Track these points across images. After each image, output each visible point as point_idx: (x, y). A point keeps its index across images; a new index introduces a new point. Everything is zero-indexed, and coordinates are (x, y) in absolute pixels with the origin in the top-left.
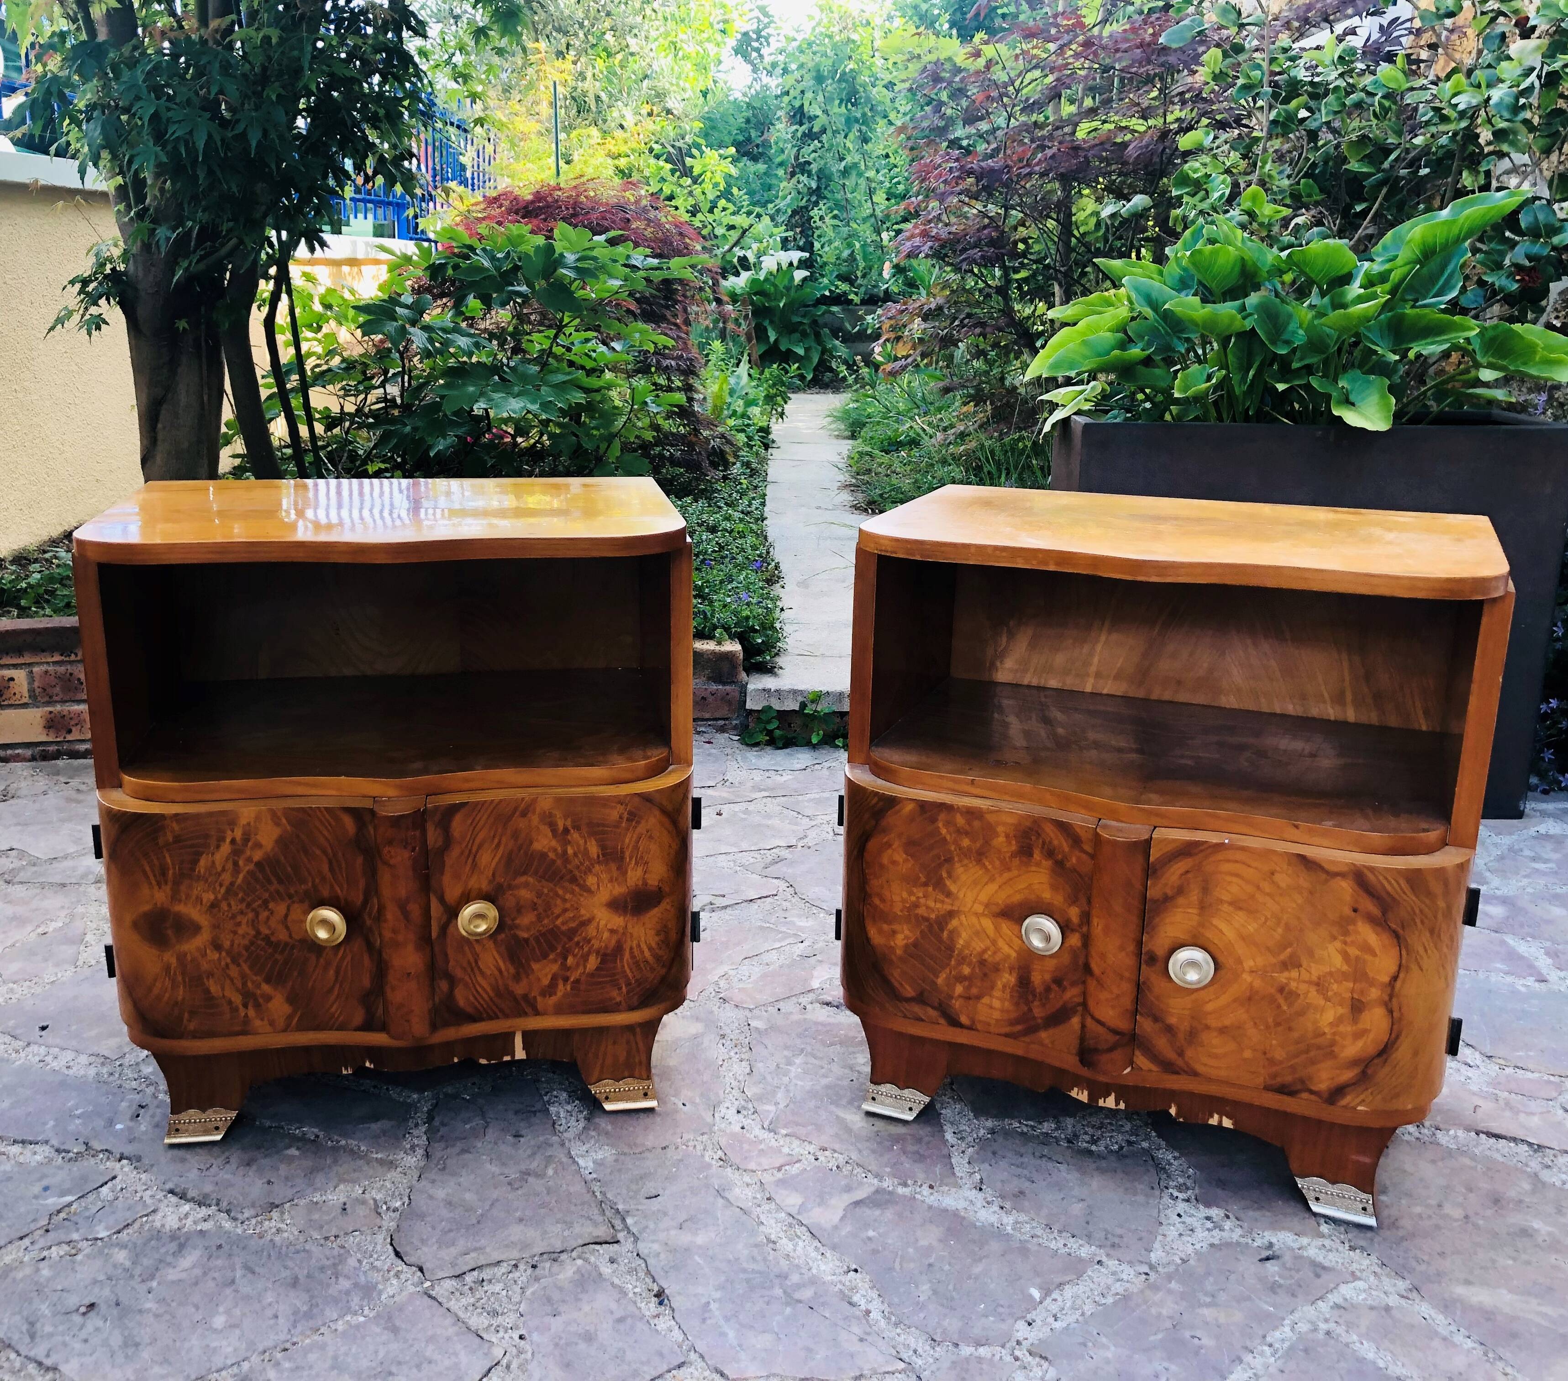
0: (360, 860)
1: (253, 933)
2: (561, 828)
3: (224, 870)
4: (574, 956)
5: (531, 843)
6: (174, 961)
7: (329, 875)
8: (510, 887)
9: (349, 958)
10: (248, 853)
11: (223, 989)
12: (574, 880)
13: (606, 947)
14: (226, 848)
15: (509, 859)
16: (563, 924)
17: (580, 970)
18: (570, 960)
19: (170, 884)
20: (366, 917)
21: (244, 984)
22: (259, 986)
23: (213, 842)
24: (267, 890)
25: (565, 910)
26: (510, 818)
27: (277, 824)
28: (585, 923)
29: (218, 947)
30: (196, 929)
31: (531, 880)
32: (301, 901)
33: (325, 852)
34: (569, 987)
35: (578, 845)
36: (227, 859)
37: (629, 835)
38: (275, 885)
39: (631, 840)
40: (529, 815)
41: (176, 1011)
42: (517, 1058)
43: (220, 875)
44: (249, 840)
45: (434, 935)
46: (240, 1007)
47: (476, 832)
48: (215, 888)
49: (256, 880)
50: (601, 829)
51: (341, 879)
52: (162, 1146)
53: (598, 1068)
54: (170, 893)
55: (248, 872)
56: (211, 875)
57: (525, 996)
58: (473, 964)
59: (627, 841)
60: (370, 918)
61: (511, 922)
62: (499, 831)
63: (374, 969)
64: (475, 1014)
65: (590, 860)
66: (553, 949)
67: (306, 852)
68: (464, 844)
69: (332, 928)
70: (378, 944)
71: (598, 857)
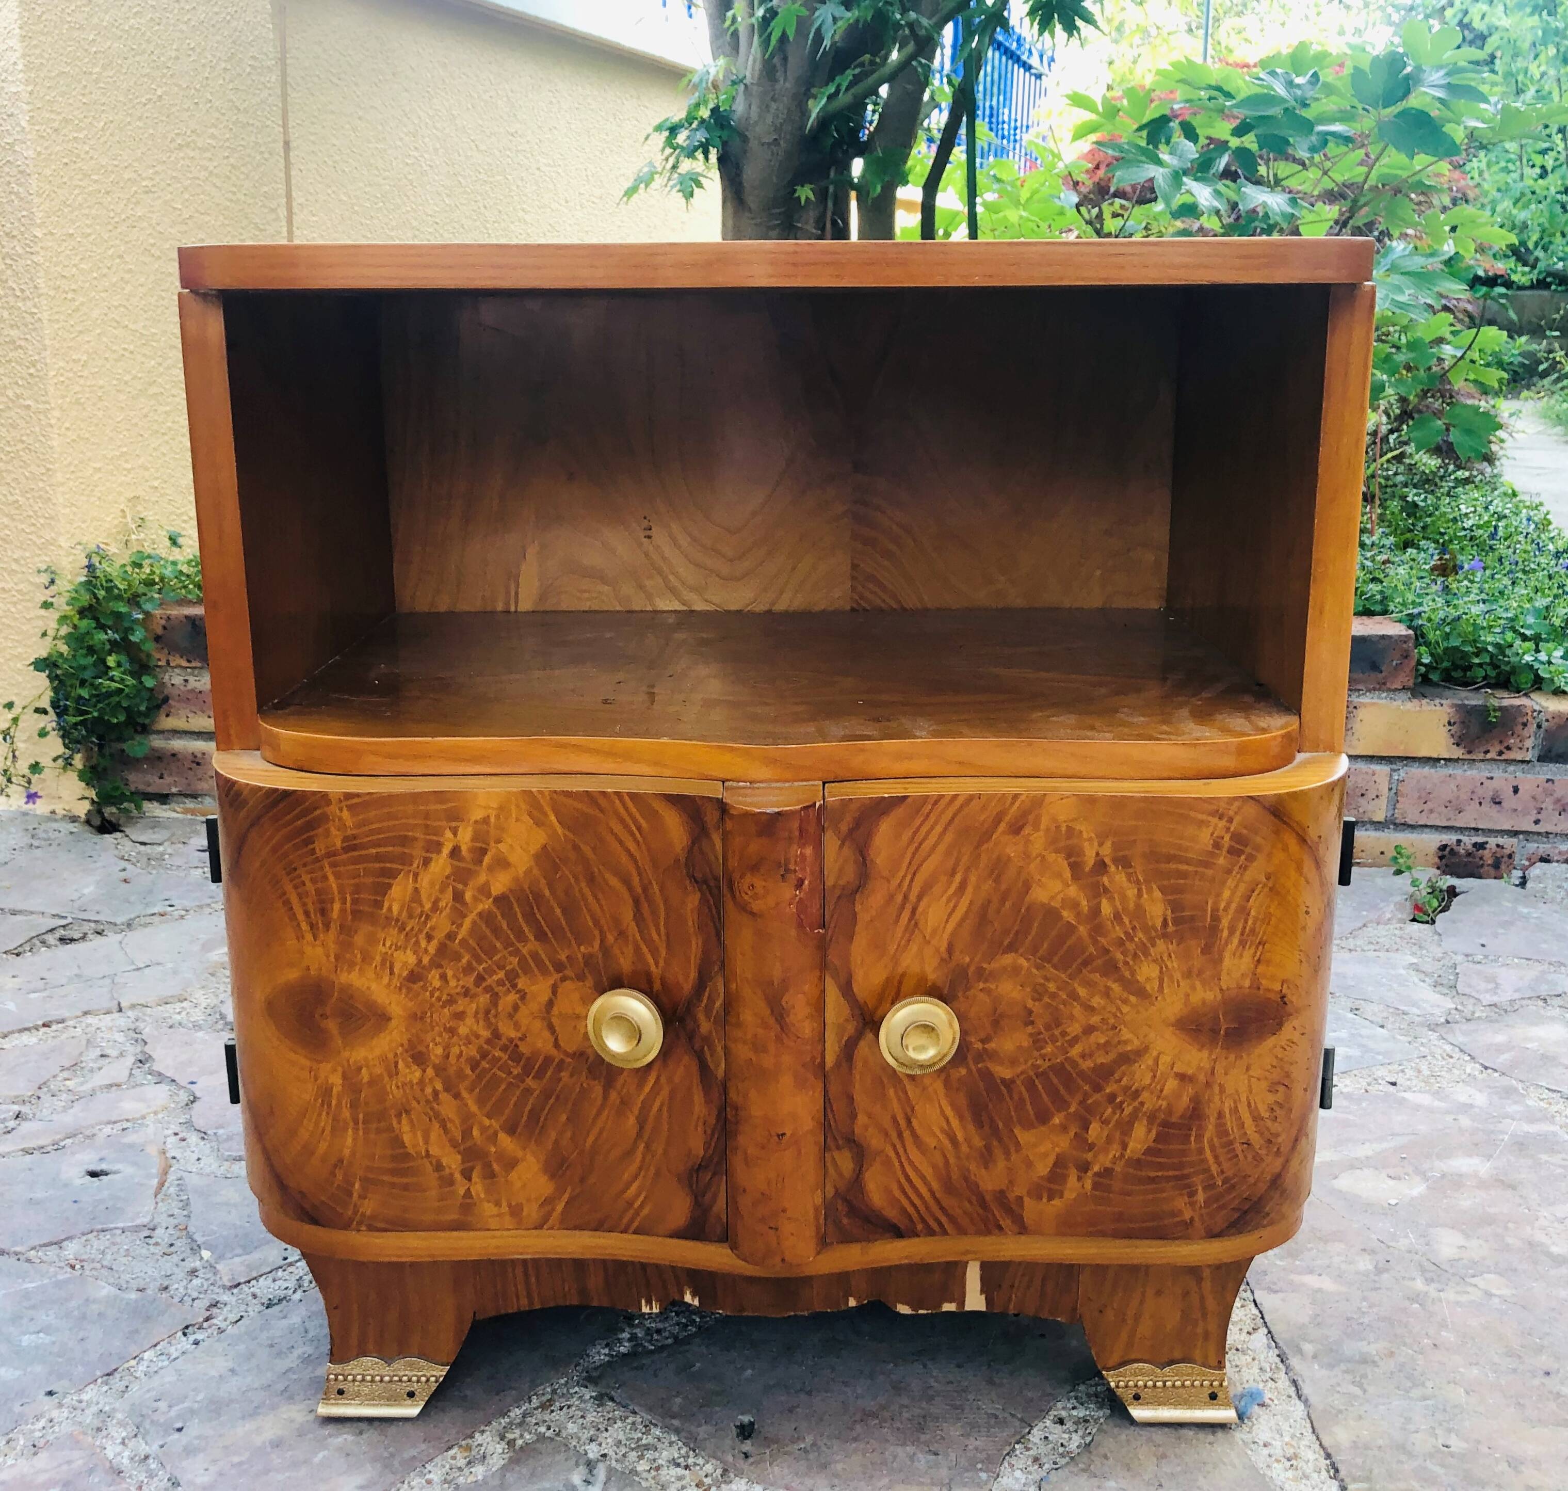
0: (693, 900)
1: (485, 1034)
2: (1090, 860)
3: (435, 907)
4: (1105, 1122)
5: (1027, 887)
6: (336, 1080)
7: (633, 928)
8: (981, 974)
9: (665, 1093)
10: (482, 878)
11: (426, 1142)
12: (1111, 969)
13: (1170, 1111)
14: (441, 865)
15: (983, 918)
16: (1083, 1056)
18: (1095, 1131)
19: (334, 929)
20: (701, 1016)
21: (467, 1133)
22: (493, 1138)
23: (418, 852)
24: (517, 952)
25: (1089, 1030)
26: (987, 836)
27: (538, 823)
28: (1127, 1059)
29: (419, 1059)
30: (382, 1018)
31: (1023, 961)
32: (580, 977)
33: (627, 882)
34: (1088, 1184)
35: (1124, 898)
36: (442, 891)
37: (1231, 883)
38: (531, 946)
39: (1233, 893)
40: (1027, 830)
41: (340, 1176)
42: (968, 1308)
43: (428, 917)
44: (484, 851)
45: (830, 1060)
46: (458, 1176)
47: (918, 857)
48: (417, 943)
49: (496, 931)
50: (1173, 866)
51: (655, 936)
52: (311, 1417)
53: (1124, 1336)
54: (333, 948)
55: (480, 915)
56: (410, 916)
57: (1002, 1192)
58: (902, 1123)
59: (1226, 894)
60: (708, 1017)
61: (979, 1046)
62: (965, 859)
63: (712, 1120)
64: (902, 1224)
65: (1146, 929)
66: (1062, 1104)
67: (591, 880)
68: (895, 882)
69: (635, 1033)
70: (720, 1073)
71: (1165, 923)
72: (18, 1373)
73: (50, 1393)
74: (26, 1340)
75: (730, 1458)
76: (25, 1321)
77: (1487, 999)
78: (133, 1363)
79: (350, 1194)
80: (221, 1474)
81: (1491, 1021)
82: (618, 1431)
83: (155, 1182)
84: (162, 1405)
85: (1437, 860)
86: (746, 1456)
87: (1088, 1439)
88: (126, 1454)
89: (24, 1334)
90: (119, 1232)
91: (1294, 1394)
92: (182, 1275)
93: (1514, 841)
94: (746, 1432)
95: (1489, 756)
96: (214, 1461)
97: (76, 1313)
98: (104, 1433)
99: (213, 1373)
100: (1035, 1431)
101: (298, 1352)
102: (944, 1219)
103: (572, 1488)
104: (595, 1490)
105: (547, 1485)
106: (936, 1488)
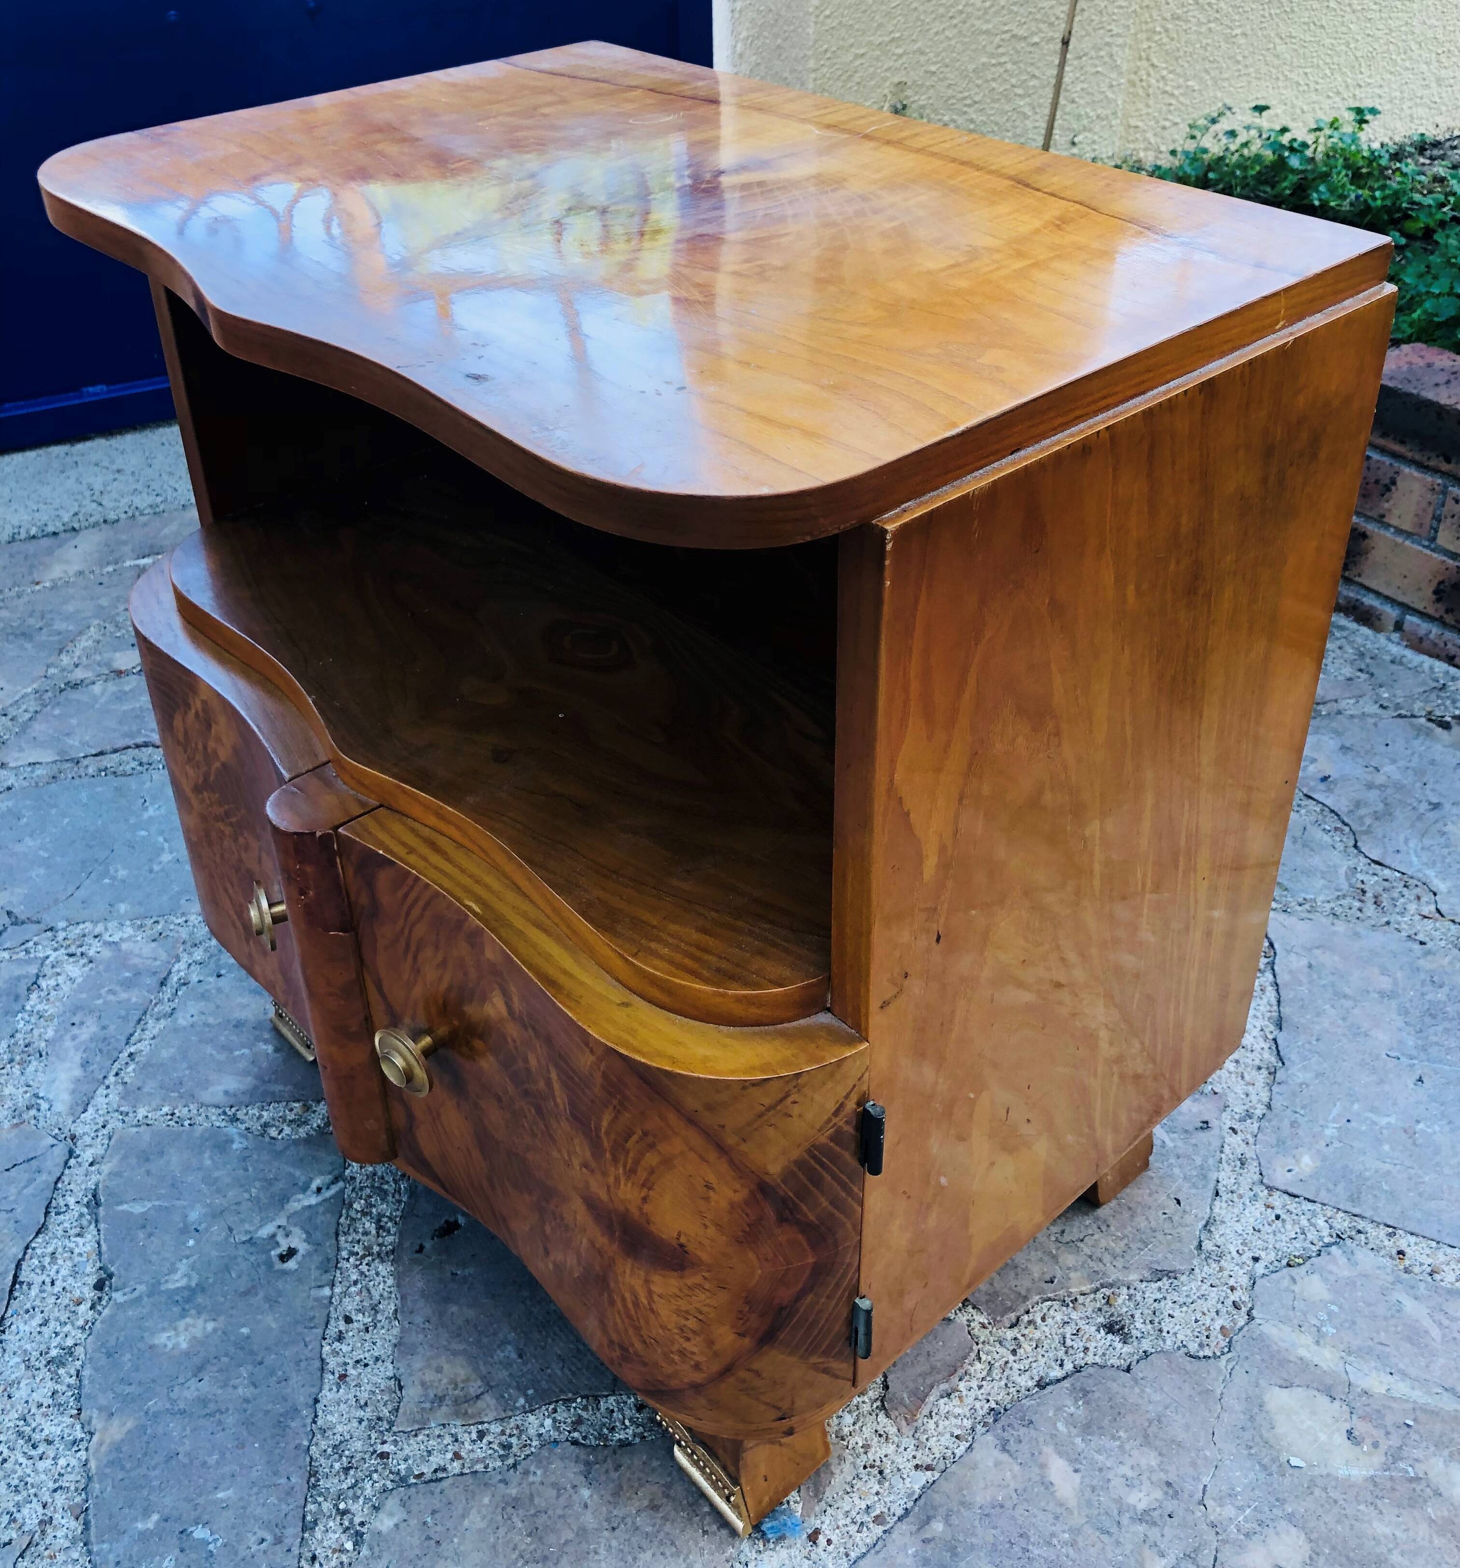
80: (192, 1025)
86: (421, 1249)
87: (635, 1441)
88: (182, 974)
94: (445, 1231)
96: (202, 1013)
100: (612, 1399)
102: (471, 1203)
103: (305, 1188)
104: (313, 1200)
105: (298, 1173)
106: (479, 1383)
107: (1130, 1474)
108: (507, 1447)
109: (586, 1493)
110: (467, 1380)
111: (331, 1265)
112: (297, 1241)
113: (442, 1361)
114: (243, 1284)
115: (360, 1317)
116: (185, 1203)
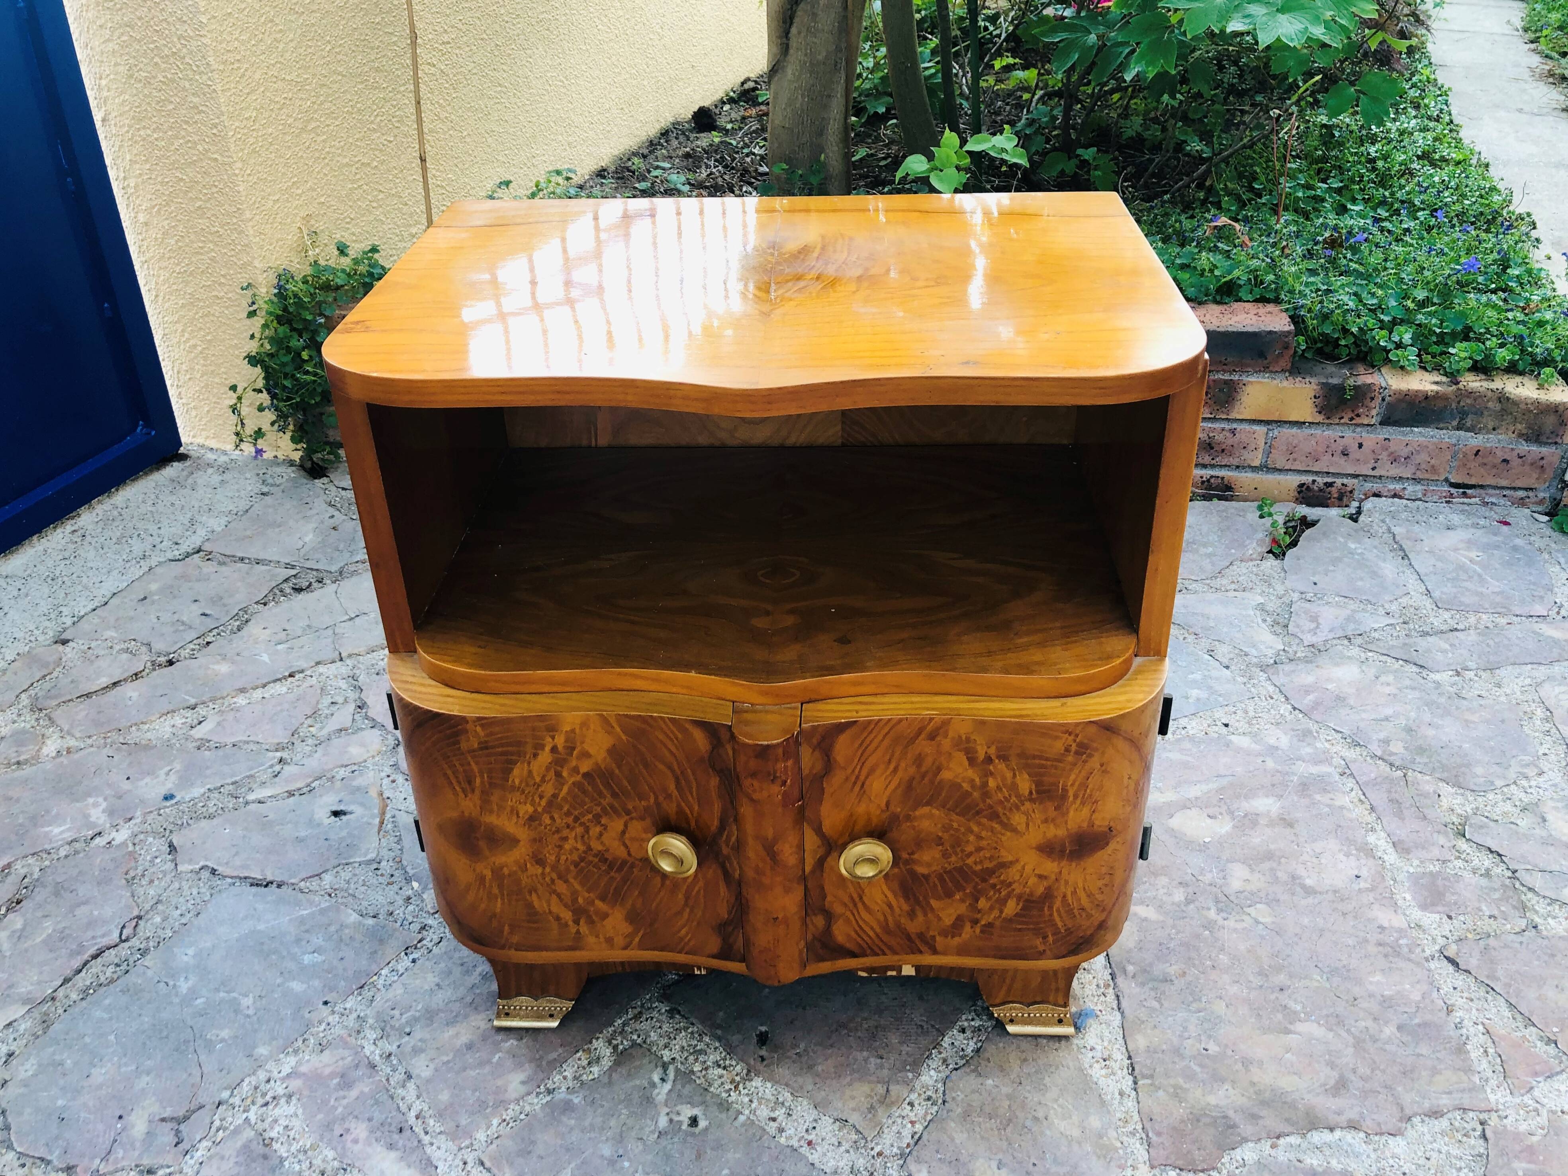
0: (714, 782)
1: (582, 848)
2: (981, 756)
3: (543, 780)
4: (989, 899)
5: (939, 769)
6: (488, 874)
7: (675, 793)
8: (908, 818)
10: (574, 763)
11: (549, 905)
13: (1031, 894)
14: (545, 757)
15: (909, 787)
16: (976, 863)
17: (996, 913)
18: (982, 903)
19: (477, 792)
20: (723, 844)
21: (574, 901)
22: (592, 903)
23: (529, 750)
24: (599, 804)
25: (979, 849)
26: (913, 740)
27: (609, 733)
28: (1003, 865)
29: (540, 861)
30: (514, 841)
31: (936, 812)
32: (642, 818)
33: (670, 768)
34: (978, 930)
35: (1004, 779)
36: (548, 769)
37: (1076, 771)
38: (609, 800)
39: (1077, 776)
40: (938, 738)
41: (495, 924)
42: (904, 973)
43: (539, 786)
44: (573, 749)
45: (808, 869)
46: (571, 923)
47: (866, 755)
48: (533, 800)
49: (584, 792)
50: (1037, 761)
51: (690, 798)
52: (489, 1025)
53: (1005, 988)
54: (478, 802)
55: (573, 783)
56: (527, 785)
57: (922, 933)
58: (857, 900)
59: (1073, 777)
60: (728, 846)
61: (907, 856)
62: (897, 754)
63: (733, 900)
64: (856, 950)
65: (1018, 796)
66: (960, 888)
67: (646, 765)
68: (849, 771)
69: (680, 861)
70: (737, 876)
71: (1031, 793)
72: (305, 986)
73: (326, 1003)
74: (307, 959)
75: (752, 1062)
76: (304, 943)
77: (1309, 639)
78: (375, 978)
79: (503, 932)
80: (436, 1070)
81: (1307, 662)
82: (682, 1040)
83: (377, 820)
84: (396, 1013)
85: (1296, 494)
86: (763, 1059)
87: (979, 1044)
88: (377, 1052)
89: (304, 953)
90: (357, 865)
91: (1115, 1007)
92: (401, 902)
93: (1356, 481)
94: (763, 1040)
95: (1342, 421)
96: (432, 1060)
97: (335, 936)
98: (362, 1035)
99: (427, 987)
100: (946, 1039)
101: (479, 970)
102: (883, 947)
103: (653, 1085)
104: (668, 1086)
105: (638, 1082)
106: (879, 1086)
107: (1165, 891)
108: (929, 1098)
109: (990, 1082)
110: (872, 1090)
111: (724, 1106)
112: (687, 1112)
113: (848, 1092)
114: (690, 1154)
115: (777, 1113)
116: (591, 1150)
